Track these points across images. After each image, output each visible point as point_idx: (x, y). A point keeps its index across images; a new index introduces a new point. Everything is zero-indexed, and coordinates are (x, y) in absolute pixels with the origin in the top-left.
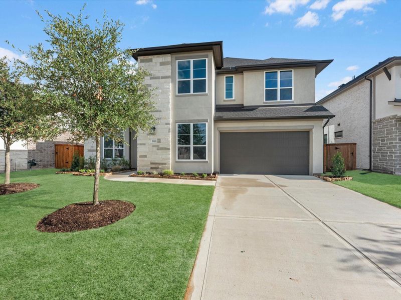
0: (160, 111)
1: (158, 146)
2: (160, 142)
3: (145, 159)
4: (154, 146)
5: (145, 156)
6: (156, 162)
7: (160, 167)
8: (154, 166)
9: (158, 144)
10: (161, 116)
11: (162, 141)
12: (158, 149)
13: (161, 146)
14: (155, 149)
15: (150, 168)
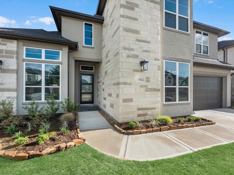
0: (149, 42)
1: (146, 86)
2: (148, 81)
3: (131, 104)
4: (141, 86)
5: (130, 100)
6: (144, 107)
7: (149, 112)
8: (141, 112)
9: (147, 84)
10: (149, 49)
11: (151, 80)
12: (146, 91)
13: (149, 87)
14: (143, 89)
15: (136, 115)
